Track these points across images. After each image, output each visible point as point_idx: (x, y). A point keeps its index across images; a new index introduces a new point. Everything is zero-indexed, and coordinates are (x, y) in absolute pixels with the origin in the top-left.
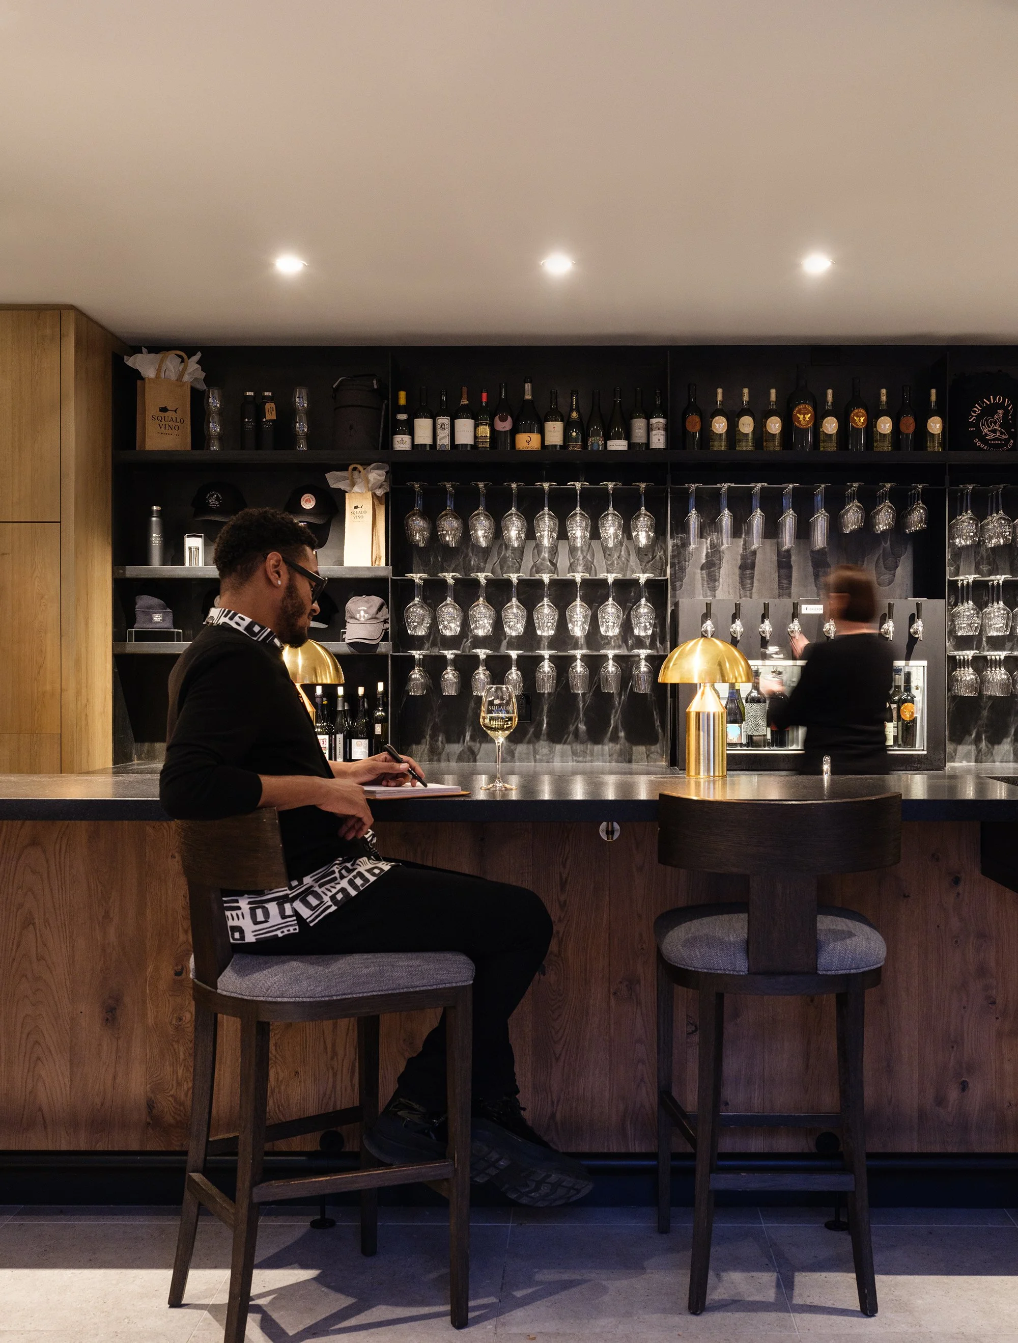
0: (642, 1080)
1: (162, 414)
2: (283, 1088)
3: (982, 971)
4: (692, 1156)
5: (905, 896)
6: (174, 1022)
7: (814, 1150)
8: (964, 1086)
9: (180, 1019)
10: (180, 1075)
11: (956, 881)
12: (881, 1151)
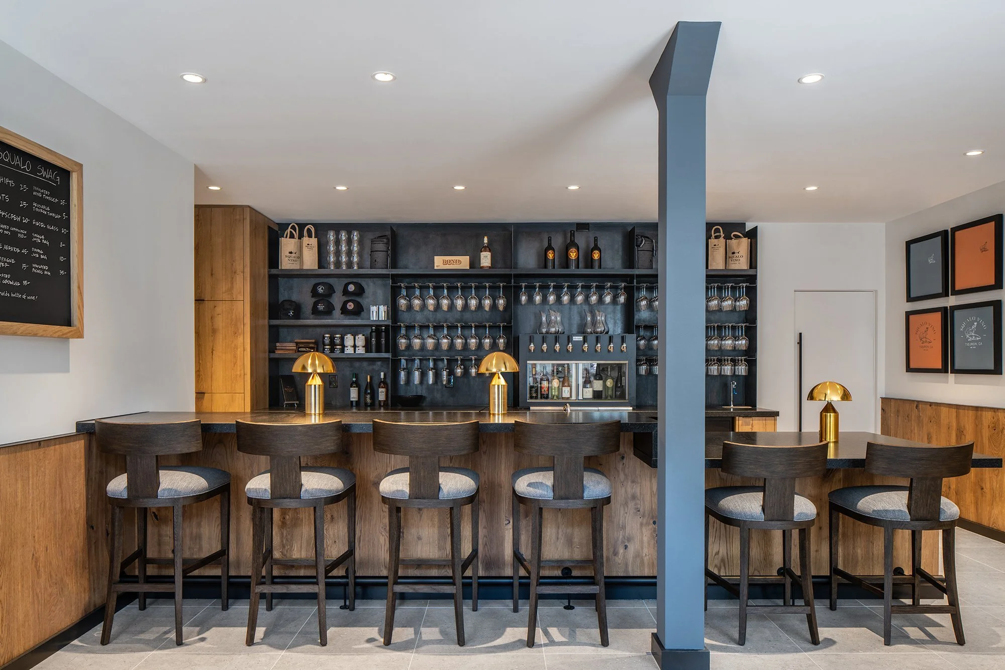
0: (486, 544)
1: (290, 255)
2: (329, 548)
3: (634, 497)
4: (528, 578)
5: (600, 464)
6: (282, 520)
7: (561, 575)
8: (626, 547)
9: (284, 518)
10: (284, 542)
11: (623, 458)
12: (589, 575)
